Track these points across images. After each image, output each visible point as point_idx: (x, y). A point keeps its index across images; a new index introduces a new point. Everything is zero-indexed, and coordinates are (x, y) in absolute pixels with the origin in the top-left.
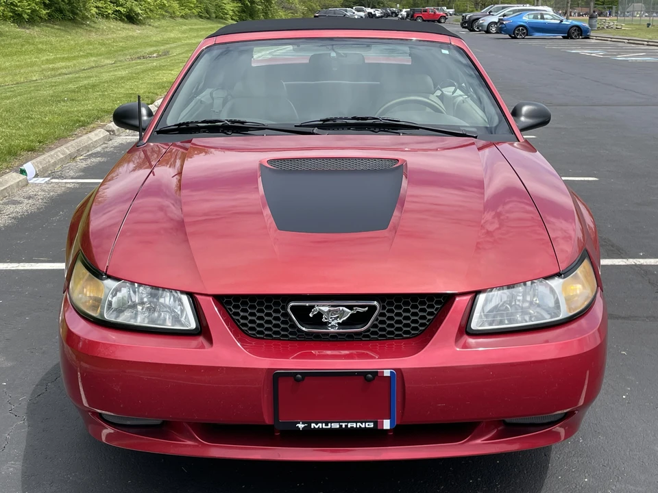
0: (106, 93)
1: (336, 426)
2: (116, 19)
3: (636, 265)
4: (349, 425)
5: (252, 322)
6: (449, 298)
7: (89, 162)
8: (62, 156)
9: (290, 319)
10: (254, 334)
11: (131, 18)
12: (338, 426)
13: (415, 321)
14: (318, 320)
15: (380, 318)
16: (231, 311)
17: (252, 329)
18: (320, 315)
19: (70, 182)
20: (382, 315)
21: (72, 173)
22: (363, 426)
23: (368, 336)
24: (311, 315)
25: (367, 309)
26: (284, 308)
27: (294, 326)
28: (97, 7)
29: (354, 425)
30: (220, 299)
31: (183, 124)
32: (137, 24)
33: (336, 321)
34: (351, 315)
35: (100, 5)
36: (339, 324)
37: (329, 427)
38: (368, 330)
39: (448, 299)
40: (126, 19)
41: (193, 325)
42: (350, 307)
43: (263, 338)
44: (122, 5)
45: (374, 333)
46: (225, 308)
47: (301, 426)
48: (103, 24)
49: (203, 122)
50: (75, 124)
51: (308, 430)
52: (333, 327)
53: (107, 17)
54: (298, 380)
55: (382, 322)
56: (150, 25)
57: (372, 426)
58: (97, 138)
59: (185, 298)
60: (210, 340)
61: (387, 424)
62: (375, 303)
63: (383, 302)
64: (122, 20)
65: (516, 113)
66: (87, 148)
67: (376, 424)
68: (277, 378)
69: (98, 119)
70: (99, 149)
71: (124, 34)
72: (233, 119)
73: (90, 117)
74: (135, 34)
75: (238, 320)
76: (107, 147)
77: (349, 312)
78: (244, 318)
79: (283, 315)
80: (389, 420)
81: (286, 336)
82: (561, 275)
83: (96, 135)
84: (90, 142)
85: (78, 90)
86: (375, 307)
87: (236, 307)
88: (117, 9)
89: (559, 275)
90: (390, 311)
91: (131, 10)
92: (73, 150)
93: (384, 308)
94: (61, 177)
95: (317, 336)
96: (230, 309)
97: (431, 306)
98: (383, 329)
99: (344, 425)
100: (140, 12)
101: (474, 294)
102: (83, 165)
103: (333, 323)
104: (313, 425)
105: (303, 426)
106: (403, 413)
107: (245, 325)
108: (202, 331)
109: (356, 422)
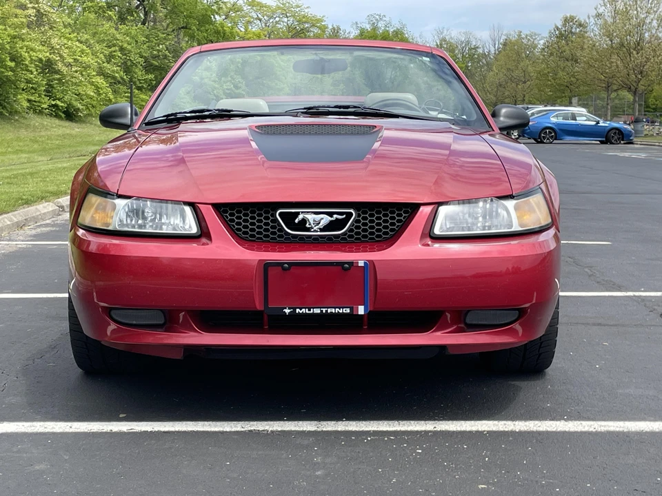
0: (48, 179)
1: (317, 311)
2: (51, 115)
3: (634, 296)
4: (329, 311)
5: (246, 227)
6: (415, 207)
7: (39, 230)
8: (9, 223)
9: (278, 225)
10: (247, 237)
11: (70, 115)
12: (319, 312)
13: (386, 227)
14: (303, 225)
15: (355, 224)
16: (227, 218)
17: (245, 233)
18: (304, 221)
19: (22, 244)
20: (357, 221)
21: (21, 238)
22: (341, 311)
23: (345, 239)
24: (297, 221)
25: (344, 216)
26: (272, 215)
27: (281, 230)
28: (29, 101)
29: (333, 310)
30: (219, 208)
31: (172, 115)
32: (76, 122)
33: (317, 227)
34: (331, 222)
35: (33, 98)
36: (320, 229)
37: (312, 312)
38: (344, 234)
39: (413, 208)
40: (63, 115)
41: (194, 229)
42: (331, 214)
43: (254, 241)
44: (59, 99)
45: (351, 236)
46: (222, 216)
47: (287, 311)
48: (36, 120)
49: (190, 112)
50: (17, 201)
51: (293, 314)
52: (315, 231)
53: (41, 113)
54: (284, 269)
55: (358, 227)
56: (91, 124)
57: (349, 311)
58: (46, 211)
59: (188, 209)
60: (209, 237)
61: (361, 310)
62: (352, 211)
63: (359, 211)
64: (57, 116)
65: (494, 115)
66: (35, 219)
67: (352, 309)
68: (267, 266)
69: (42, 199)
70: (48, 222)
71: (60, 131)
72: (220, 108)
73: (33, 197)
74: (73, 132)
75: (233, 225)
76: (57, 220)
77: (330, 219)
78: (239, 224)
79: (272, 221)
80: (363, 307)
81: (275, 239)
82: (514, 197)
83: (44, 207)
84: (38, 213)
85: (16, 176)
86: (351, 214)
87: (232, 215)
88: (53, 103)
89: (511, 197)
90: (365, 218)
91: (70, 105)
92: (20, 219)
93: (359, 216)
94: (10, 240)
95: (302, 237)
96: (227, 216)
97: (399, 215)
98: (358, 233)
99: (324, 310)
100: (80, 106)
101: (437, 206)
102: (34, 232)
103: (315, 228)
104: (298, 310)
105: (289, 311)
106: (375, 300)
107: (239, 230)
108: (204, 233)
109: (335, 308)
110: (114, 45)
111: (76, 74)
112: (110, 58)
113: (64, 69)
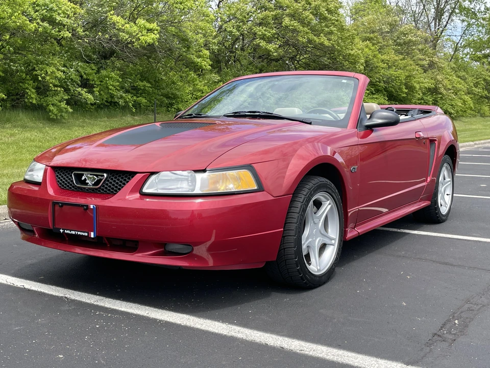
1: (73, 232)
4: (79, 233)
6: (134, 174)
10: (61, 186)
14: (84, 182)
16: (56, 174)
20: (106, 180)
22: (83, 234)
23: (100, 191)
24: (82, 179)
25: (102, 177)
30: (55, 169)
34: (98, 180)
36: (92, 184)
37: (71, 233)
38: (100, 188)
41: (41, 180)
42: (97, 176)
43: (63, 189)
45: (103, 189)
47: (62, 231)
51: (64, 233)
54: (60, 206)
55: (107, 184)
61: (92, 235)
62: (105, 174)
67: (88, 234)
68: (54, 204)
77: (96, 179)
80: (93, 233)
81: (70, 188)
87: (58, 172)
89: (204, 171)
90: (112, 179)
95: (81, 189)
99: (76, 232)
101: (149, 174)
103: (90, 183)
104: (66, 231)
107: (59, 181)
109: (81, 232)
110: (480, 78)
111: (451, 95)
112: (476, 85)
113: (444, 92)
